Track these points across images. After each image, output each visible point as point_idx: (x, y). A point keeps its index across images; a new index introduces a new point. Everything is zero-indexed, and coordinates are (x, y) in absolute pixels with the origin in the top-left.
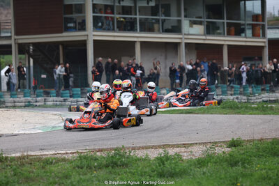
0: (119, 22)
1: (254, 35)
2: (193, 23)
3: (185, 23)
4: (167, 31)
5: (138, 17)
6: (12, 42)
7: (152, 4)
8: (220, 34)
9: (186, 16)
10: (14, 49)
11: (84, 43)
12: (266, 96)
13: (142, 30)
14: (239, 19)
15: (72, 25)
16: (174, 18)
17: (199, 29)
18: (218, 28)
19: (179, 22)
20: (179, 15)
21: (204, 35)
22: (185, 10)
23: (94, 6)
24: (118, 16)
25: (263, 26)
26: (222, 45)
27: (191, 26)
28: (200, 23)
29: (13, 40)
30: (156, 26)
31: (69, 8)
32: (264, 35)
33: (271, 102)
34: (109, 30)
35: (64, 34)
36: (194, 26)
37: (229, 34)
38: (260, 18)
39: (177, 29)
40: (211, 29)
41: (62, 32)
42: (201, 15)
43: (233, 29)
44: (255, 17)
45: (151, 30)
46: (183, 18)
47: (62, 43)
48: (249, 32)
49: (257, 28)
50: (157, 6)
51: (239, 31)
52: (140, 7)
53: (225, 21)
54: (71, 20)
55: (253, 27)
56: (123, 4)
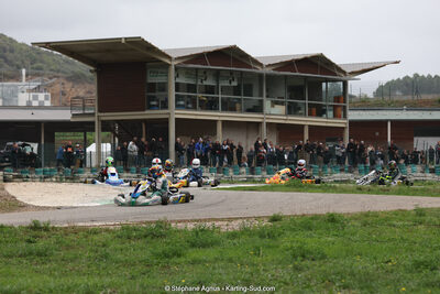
0: (201, 101)
1: (335, 116)
2: (275, 103)
3: (267, 104)
4: (249, 111)
5: (220, 96)
6: (95, 119)
7: (235, 84)
8: (301, 115)
9: (267, 97)
10: (97, 126)
11: (166, 122)
12: (338, 176)
13: (224, 109)
14: (321, 100)
15: (154, 103)
16: (256, 98)
17: (280, 109)
18: (299, 109)
19: (261, 101)
20: (261, 95)
21: (286, 115)
22: (267, 90)
23: (177, 85)
24: (200, 95)
25: (345, 107)
26: (303, 126)
27: (273, 106)
28: (282, 104)
29: (97, 117)
30: (238, 105)
31: (152, 87)
32: (345, 117)
33: (342, 182)
34: (188, 108)
35: (147, 112)
36: (276, 106)
37: (310, 115)
38: (342, 100)
39: (258, 109)
40: (292, 110)
41: (144, 110)
42: (283, 95)
43: (314, 110)
44: (337, 99)
45: (233, 109)
46: (264, 98)
47: (145, 121)
48: (330, 114)
49: (339, 109)
50: (239, 86)
51: (320, 112)
52: (222, 87)
53: (307, 102)
54: (153, 98)
55: (335, 107)
56: (205, 83)
